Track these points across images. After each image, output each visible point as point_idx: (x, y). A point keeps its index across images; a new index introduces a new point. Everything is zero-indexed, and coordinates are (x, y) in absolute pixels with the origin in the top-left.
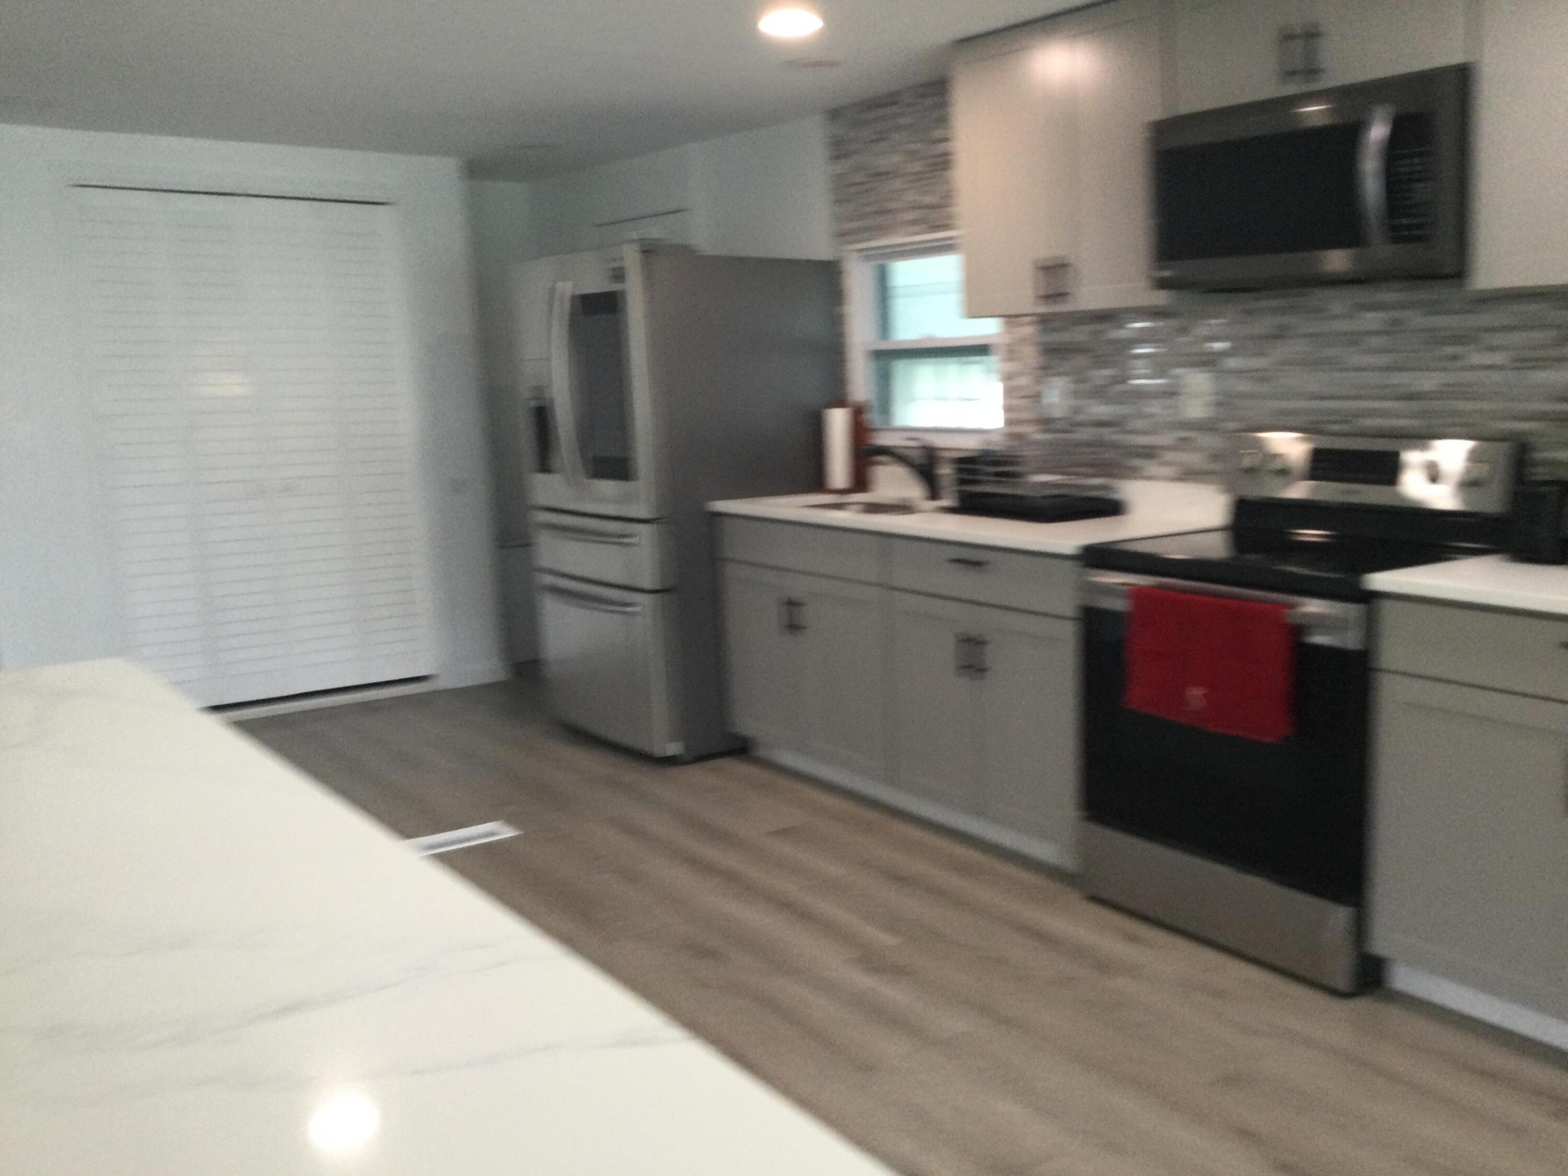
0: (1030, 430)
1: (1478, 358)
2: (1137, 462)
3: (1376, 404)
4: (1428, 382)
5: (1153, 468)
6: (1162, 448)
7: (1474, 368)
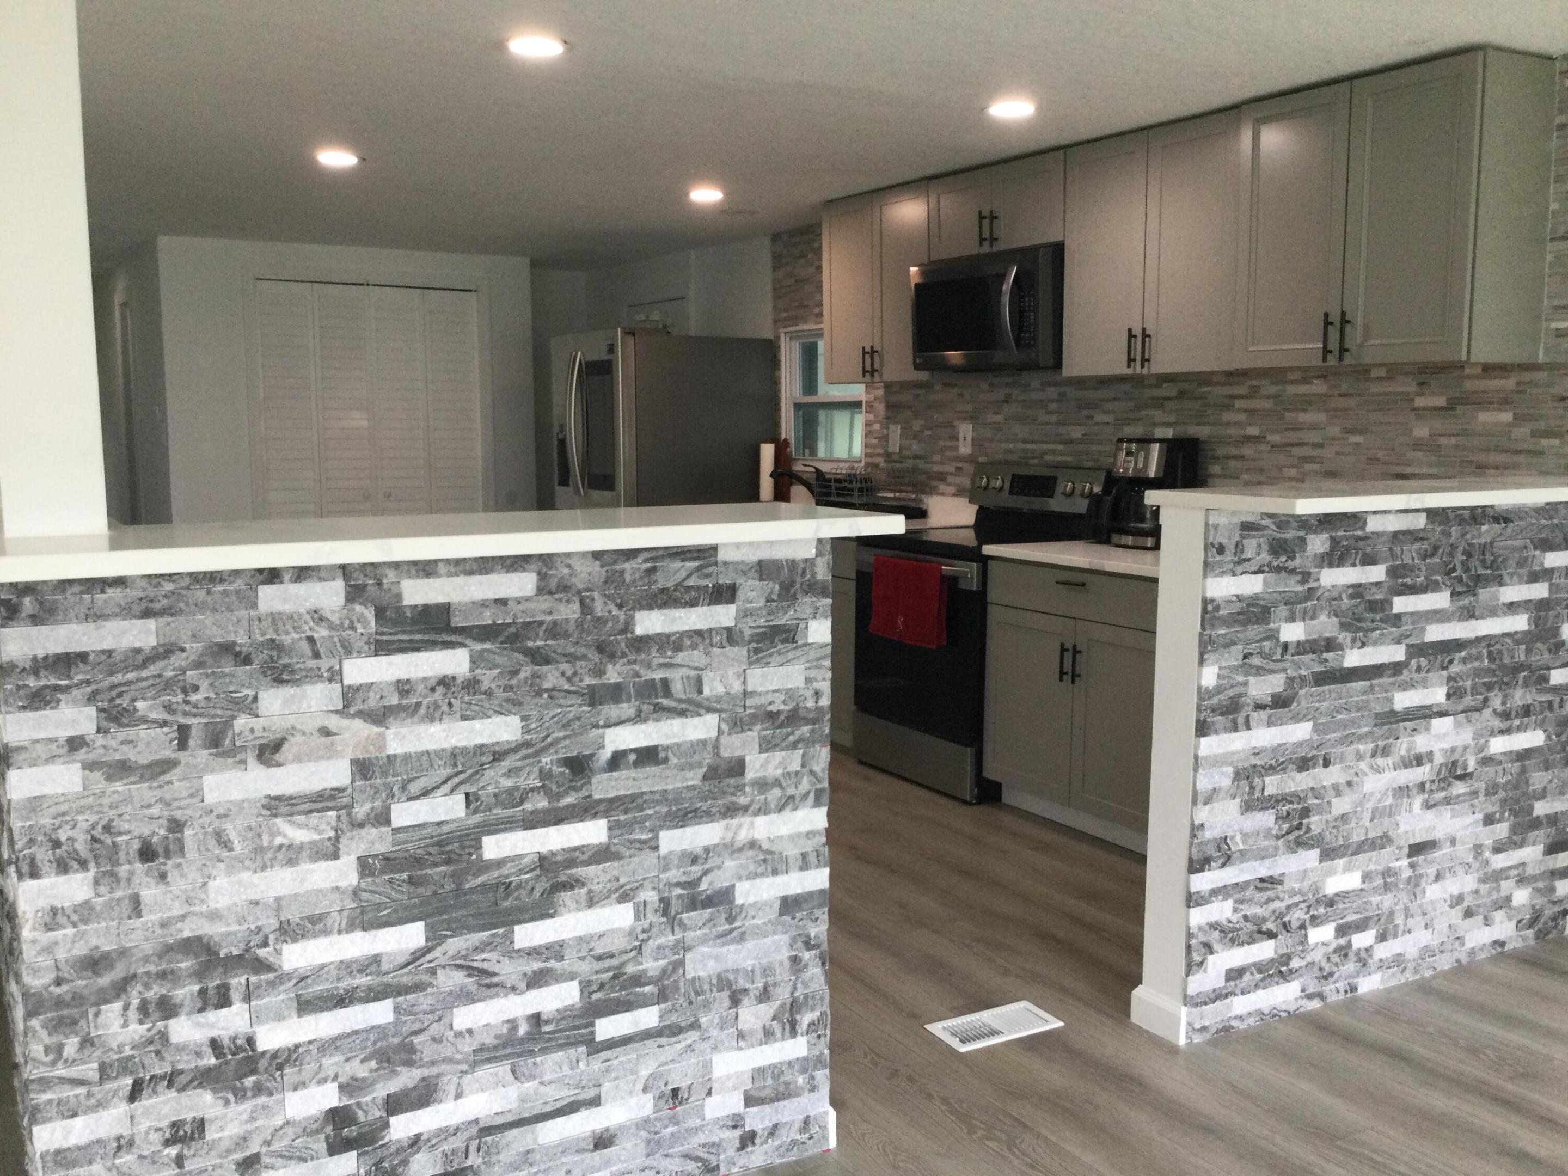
0: (880, 461)
1: (1099, 418)
2: (934, 483)
3: (1052, 446)
4: (1076, 433)
5: (942, 488)
6: (947, 473)
7: (1097, 424)
